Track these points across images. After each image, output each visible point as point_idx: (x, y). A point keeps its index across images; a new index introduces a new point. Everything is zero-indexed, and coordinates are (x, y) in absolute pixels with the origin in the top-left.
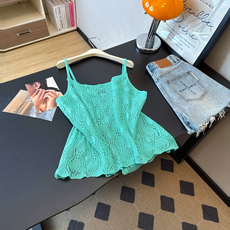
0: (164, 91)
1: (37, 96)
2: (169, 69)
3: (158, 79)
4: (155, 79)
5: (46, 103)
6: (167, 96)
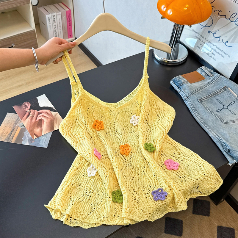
0: (196, 112)
1: (28, 119)
4: (184, 96)
5: (41, 126)
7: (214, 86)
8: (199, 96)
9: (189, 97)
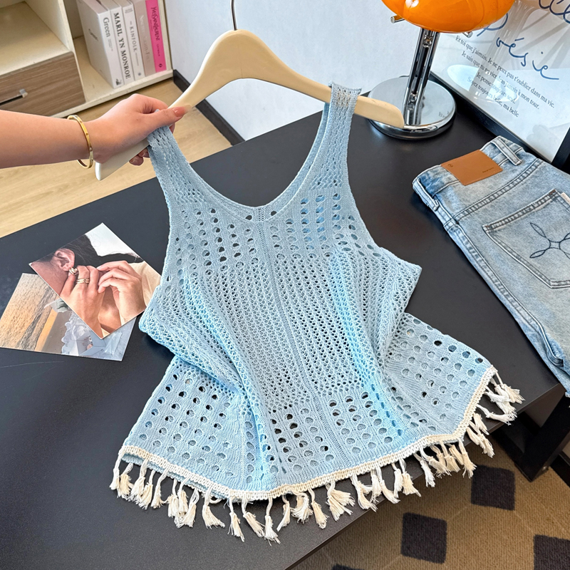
0: (480, 258)
2: (491, 188)
3: (457, 218)
4: (448, 219)
6: (490, 273)
7: (524, 191)
8: (486, 219)
9: (462, 221)
